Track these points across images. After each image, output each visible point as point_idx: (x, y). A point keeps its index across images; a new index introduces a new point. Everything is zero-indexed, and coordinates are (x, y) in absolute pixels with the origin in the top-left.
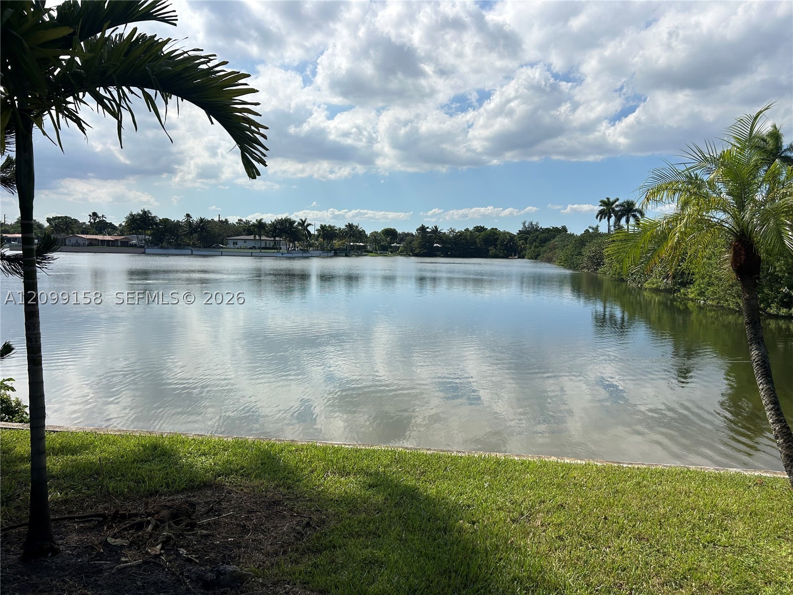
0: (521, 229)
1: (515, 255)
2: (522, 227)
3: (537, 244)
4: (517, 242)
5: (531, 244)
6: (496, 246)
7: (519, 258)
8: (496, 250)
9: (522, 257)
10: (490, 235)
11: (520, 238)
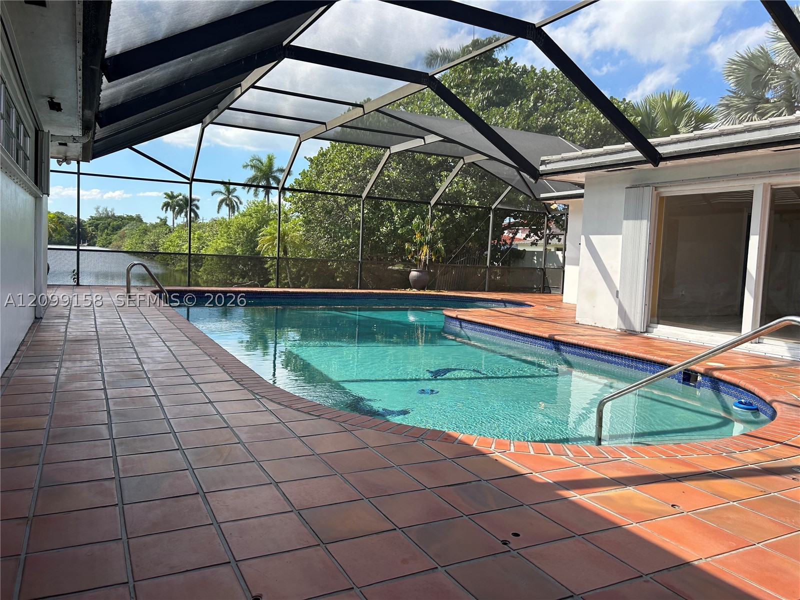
0: (93, 216)
1: (84, 243)
2: (95, 212)
3: (109, 232)
4: (85, 229)
5: (103, 231)
11: (91, 224)
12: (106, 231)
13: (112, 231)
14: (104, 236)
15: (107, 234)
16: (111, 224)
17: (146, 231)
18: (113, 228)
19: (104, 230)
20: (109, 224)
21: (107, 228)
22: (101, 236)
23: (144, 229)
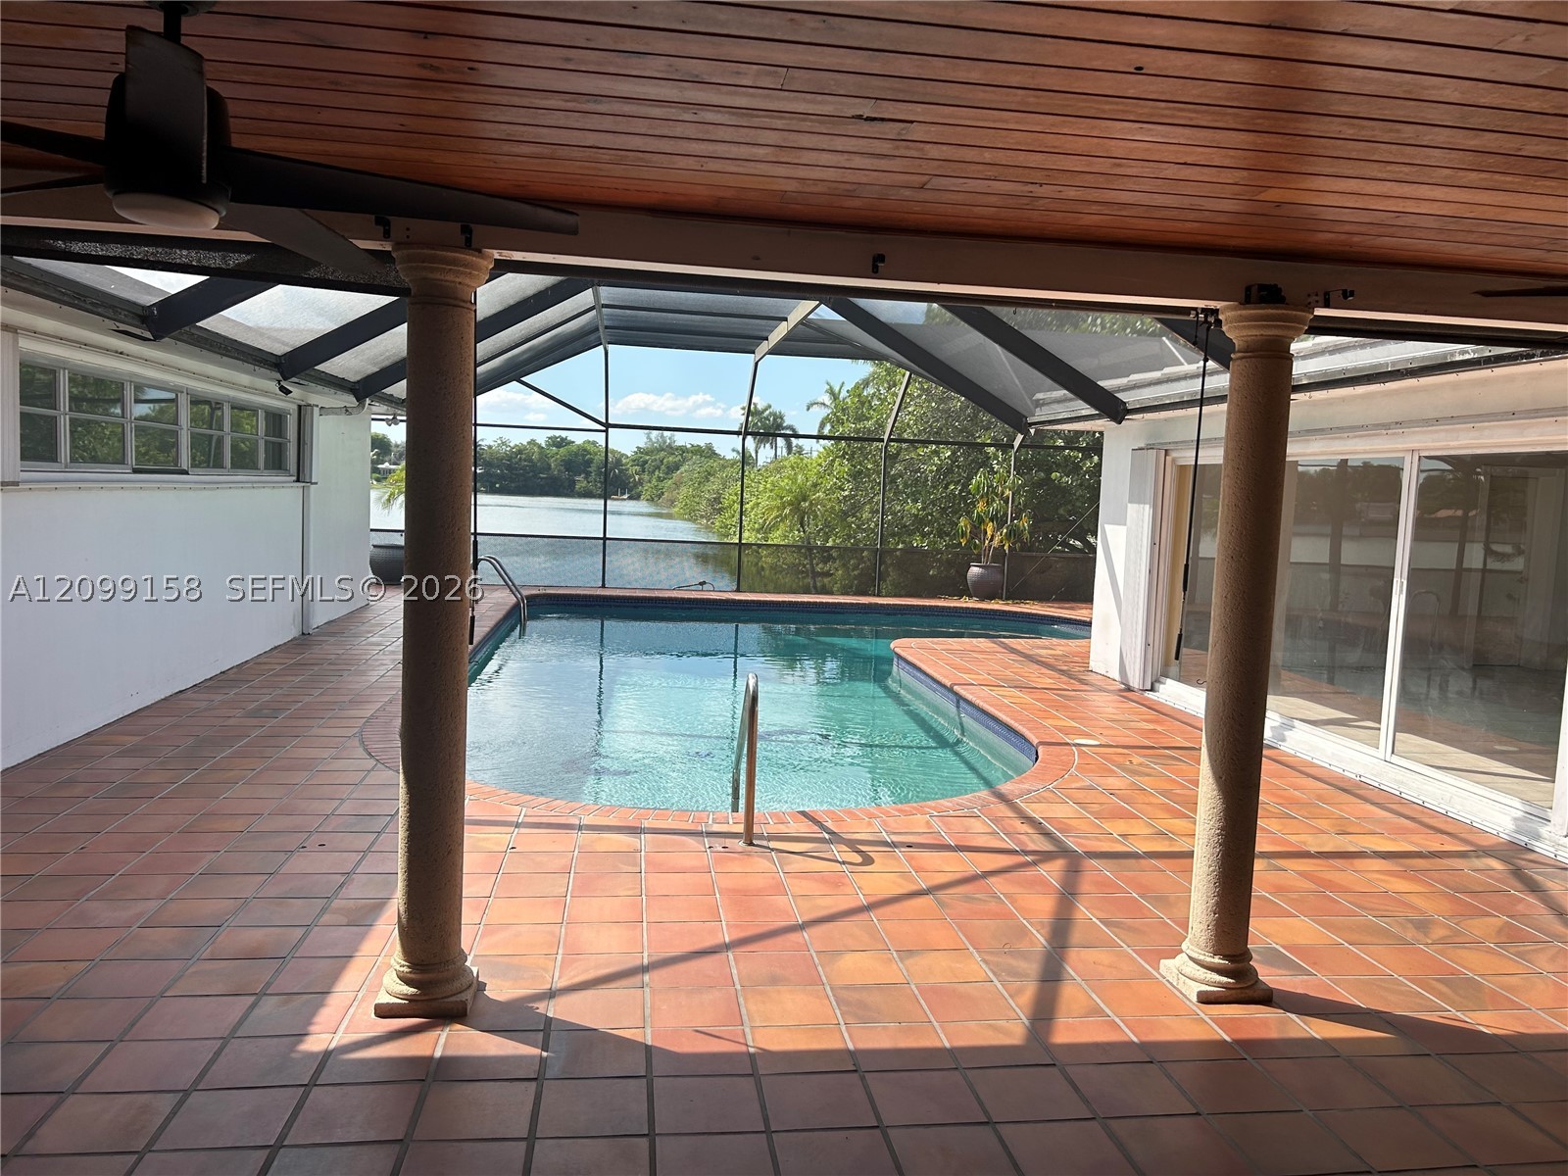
0: (642, 445)
1: (623, 494)
2: (646, 440)
3: (661, 475)
4: (627, 470)
5: (651, 473)
6: (588, 474)
7: (630, 498)
8: (588, 482)
9: (635, 497)
10: (576, 454)
11: (635, 461)
12: (657, 473)
13: (667, 474)
14: (654, 482)
15: (659, 479)
16: (665, 461)
17: (709, 474)
18: (668, 467)
19: (654, 472)
20: (662, 461)
21: (659, 468)
22: (650, 482)
23: (707, 471)
